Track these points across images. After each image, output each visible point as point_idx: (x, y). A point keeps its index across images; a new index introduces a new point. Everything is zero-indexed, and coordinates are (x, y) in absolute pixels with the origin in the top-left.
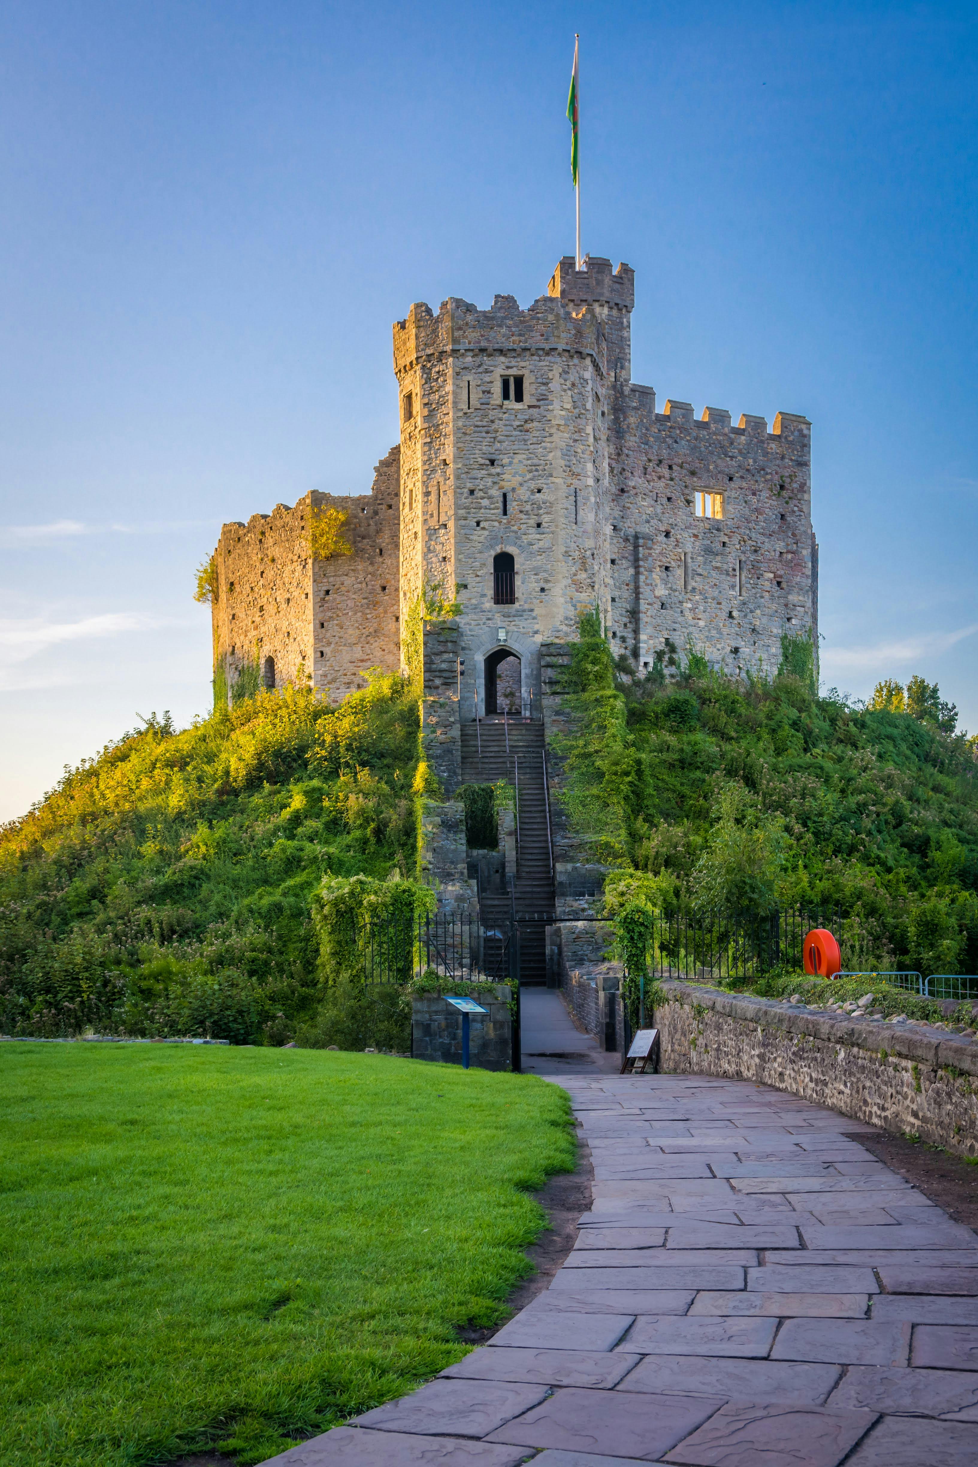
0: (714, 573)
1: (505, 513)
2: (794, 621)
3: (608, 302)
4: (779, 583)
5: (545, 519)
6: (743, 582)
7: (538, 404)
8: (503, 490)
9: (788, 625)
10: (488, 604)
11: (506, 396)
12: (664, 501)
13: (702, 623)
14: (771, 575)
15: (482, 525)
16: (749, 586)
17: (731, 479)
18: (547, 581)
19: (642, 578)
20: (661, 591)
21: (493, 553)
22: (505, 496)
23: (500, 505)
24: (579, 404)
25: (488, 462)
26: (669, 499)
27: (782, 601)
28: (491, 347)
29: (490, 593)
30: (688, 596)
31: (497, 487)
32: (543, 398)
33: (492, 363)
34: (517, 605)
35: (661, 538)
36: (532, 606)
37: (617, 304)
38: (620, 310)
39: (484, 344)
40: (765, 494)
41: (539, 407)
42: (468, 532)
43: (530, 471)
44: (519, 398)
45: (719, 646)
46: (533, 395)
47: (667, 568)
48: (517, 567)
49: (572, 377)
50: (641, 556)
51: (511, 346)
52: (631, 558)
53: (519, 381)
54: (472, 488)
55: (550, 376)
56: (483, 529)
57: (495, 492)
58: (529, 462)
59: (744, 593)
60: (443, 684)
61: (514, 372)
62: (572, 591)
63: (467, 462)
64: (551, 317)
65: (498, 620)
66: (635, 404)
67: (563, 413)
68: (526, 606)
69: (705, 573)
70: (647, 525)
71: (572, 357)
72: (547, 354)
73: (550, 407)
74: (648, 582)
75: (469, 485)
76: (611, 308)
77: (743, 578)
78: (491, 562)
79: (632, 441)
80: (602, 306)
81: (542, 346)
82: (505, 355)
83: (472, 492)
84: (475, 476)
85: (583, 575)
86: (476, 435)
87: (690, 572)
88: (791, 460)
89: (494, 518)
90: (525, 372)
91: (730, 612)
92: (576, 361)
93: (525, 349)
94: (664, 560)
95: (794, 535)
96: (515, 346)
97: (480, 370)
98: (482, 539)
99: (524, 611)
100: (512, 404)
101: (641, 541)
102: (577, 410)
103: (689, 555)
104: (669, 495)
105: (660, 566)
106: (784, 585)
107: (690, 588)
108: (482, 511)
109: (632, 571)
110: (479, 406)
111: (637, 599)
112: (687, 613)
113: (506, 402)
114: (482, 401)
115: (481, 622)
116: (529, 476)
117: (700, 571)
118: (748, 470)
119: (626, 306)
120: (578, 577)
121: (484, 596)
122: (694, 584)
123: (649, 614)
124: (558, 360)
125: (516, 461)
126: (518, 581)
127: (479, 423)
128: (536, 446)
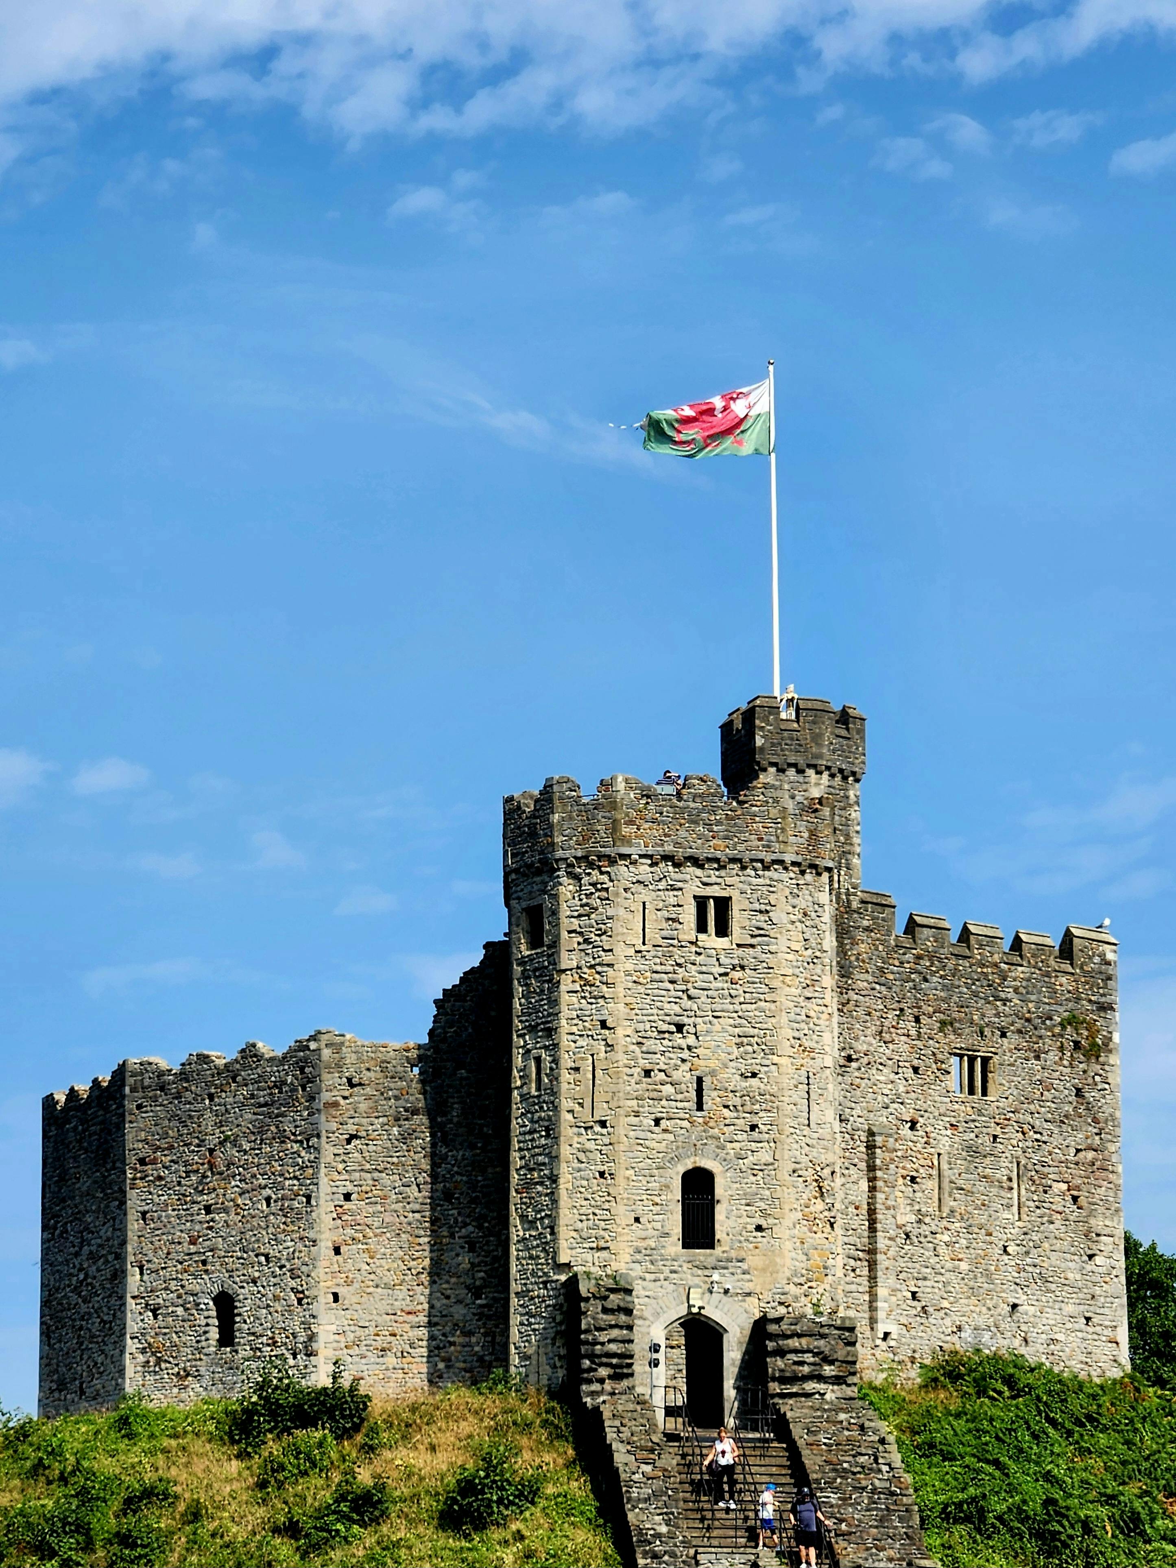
0: (981, 1187)
1: (700, 1107)
2: (1098, 1260)
3: (828, 768)
4: (1075, 1199)
5: (762, 1120)
6: (1023, 1199)
7: (754, 941)
8: (697, 1073)
9: (1089, 1267)
10: (674, 1246)
11: (702, 927)
12: (910, 1073)
13: (964, 1266)
14: (1064, 1187)
15: (664, 1124)
16: (1031, 1204)
17: (1003, 1035)
18: (765, 1214)
19: (880, 1196)
20: (907, 1217)
21: (681, 1169)
22: (700, 1080)
23: (693, 1095)
24: (813, 942)
25: (673, 1028)
26: (916, 1070)
27: (1081, 1227)
28: (680, 853)
29: (676, 1228)
30: (944, 1223)
31: (686, 1067)
32: (759, 933)
33: (679, 876)
34: (718, 1251)
35: (905, 1131)
36: (743, 1254)
37: (841, 771)
38: (845, 778)
39: (669, 848)
40: (1053, 1056)
41: (752, 946)
42: (641, 1135)
43: (739, 1045)
44: (722, 930)
45: (990, 1304)
46: (744, 928)
47: (913, 1180)
48: (719, 1192)
49: (803, 902)
50: (878, 1162)
51: (711, 853)
52: (863, 1165)
53: (723, 904)
54: (649, 1067)
55: (772, 898)
56: (665, 1131)
57: (683, 1075)
58: (737, 1030)
59: (1024, 1217)
60: (610, 1377)
61: (716, 891)
62: (802, 1230)
63: (641, 1027)
64: (774, 812)
65: (689, 1276)
66: (866, 923)
67: (790, 957)
68: (733, 1254)
69: (968, 1187)
70: (885, 1112)
71: (803, 873)
72: (766, 868)
73: (773, 948)
74: (889, 1203)
75: (644, 1063)
76: (832, 776)
77: (1023, 1192)
78: (677, 1184)
79: (862, 981)
80: (819, 773)
81: (762, 855)
82: (701, 867)
83: (648, 1073)
84: (653, 1048)
85: (820, 1205)
86: (656, 985)
87: (946, 1185)
88: (1090, 1001)
89: (682, 1115)
90: (735, 895)
91: (1005, 1247)
92: (809, 877)
93: (733, 860)
94: (909, 1166)
95: (1096, 1121)
96: (718, 854)
97: (662, 885)
98: (662, 1147)
99: (730, 1260)
100: (711, 940)
101: (879, 1140)
102: (810, 951)
103: (944, 1158)
104: (916, 1063)
105: (904, 1177)
106: (1082, 1201)
107: (946, 1211)
108: (664, 1102)
109: (864, 1185)
110: (660, 942)
111: (872, 1229)
112: (941, 1250)
113: (702, 937)
114: (665, 933)
115: (662, 1277)
116: (736, 1052)
117: (960, 1183)
118: (1028, 1020)
119: (854, 774)
120: (812, 1209)
121: (667, 1235)
122: (952, 1203)
123: (891, 1253)
124: (785, 876)
125: (717, 1027)
126: (720, 1213)
127: (659, 968)
128: (749, 1007)
